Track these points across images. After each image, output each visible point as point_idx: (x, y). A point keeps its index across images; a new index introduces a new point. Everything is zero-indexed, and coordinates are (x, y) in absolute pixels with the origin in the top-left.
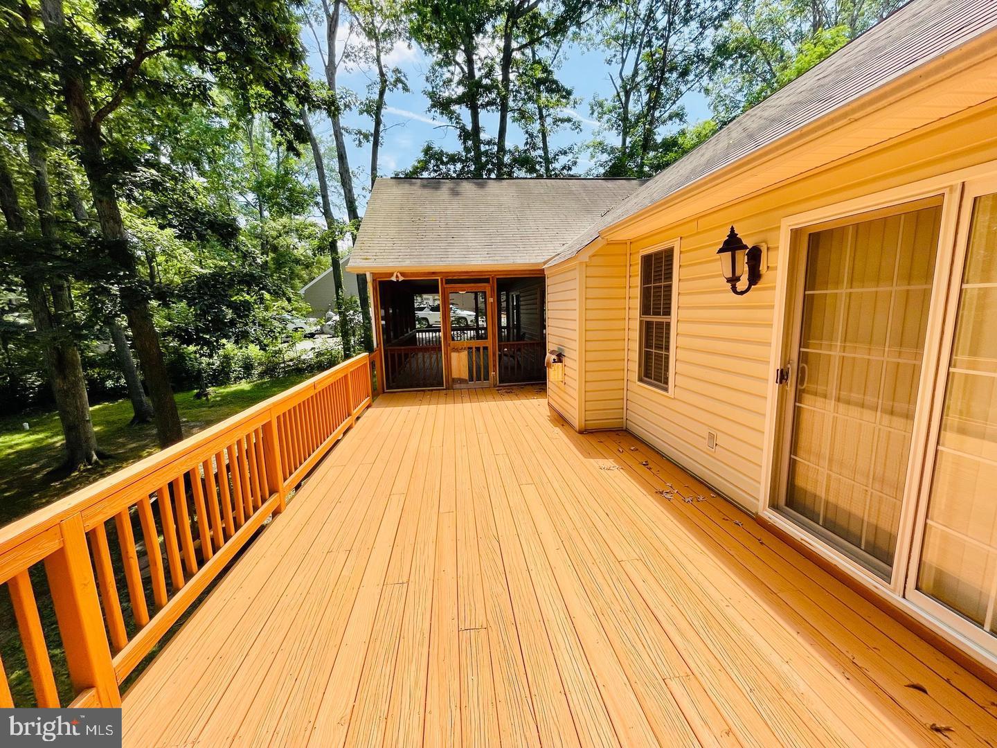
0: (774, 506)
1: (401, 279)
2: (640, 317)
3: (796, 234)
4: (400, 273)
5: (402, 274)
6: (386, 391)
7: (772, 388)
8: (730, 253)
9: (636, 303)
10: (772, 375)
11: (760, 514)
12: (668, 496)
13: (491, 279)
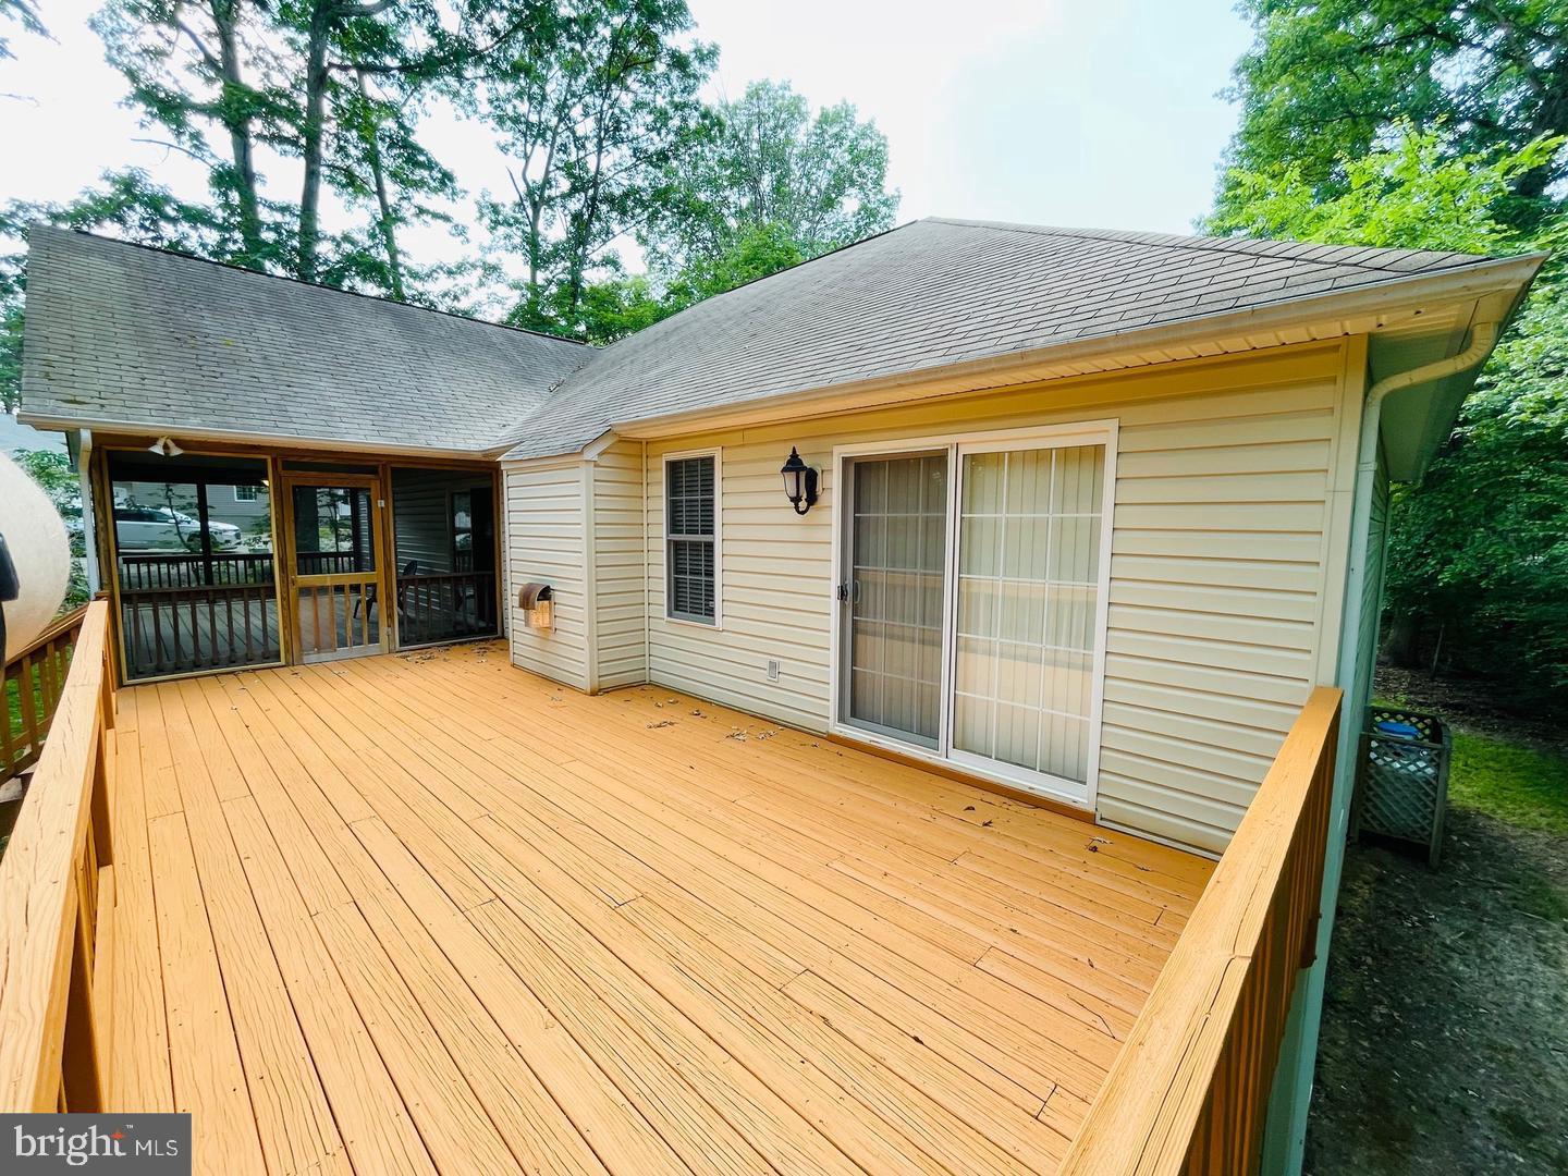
0: (841, 719)
1: (176, 451)
2: (668, 536)
3: (846, 461)
4: (174, 441)
5: (178, 442)
6: (126, 681)
7: (834, 605)
8: (794, 473)
9: (662, 518)
10: (834, 593)
11: (830, 731)
12: (741, 737)
13: (380, 469)
